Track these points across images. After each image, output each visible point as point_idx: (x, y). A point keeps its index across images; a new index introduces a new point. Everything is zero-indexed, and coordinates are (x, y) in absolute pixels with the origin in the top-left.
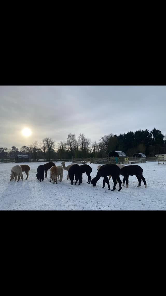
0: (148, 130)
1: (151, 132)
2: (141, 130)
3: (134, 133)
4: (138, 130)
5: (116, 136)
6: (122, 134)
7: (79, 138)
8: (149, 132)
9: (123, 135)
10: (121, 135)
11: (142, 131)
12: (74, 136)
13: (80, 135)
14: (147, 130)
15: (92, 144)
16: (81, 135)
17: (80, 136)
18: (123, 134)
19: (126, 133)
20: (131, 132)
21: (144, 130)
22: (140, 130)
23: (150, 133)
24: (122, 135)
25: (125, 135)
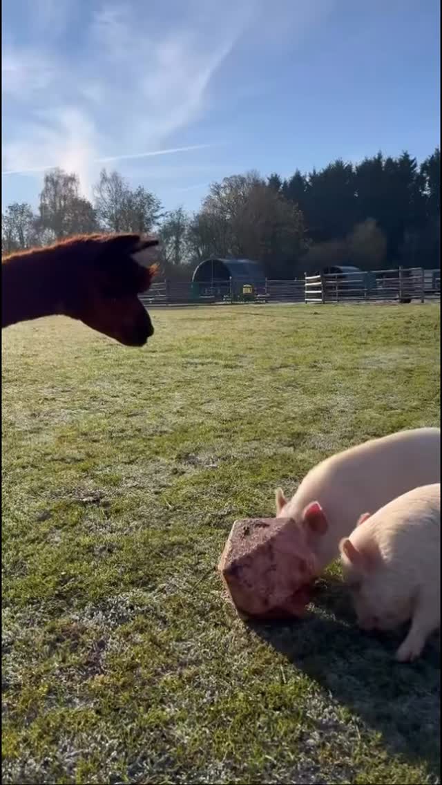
0: (411, 158)
1: (424, 167)
2: (385, 158)
3: (354, 169)
4: (372, 155)
5: (275, 181)
6: (302, 174)
7: (100, 190)
8: (415, 166)
9: (308, 179)
10: (298, 178)
11: (389, 161)
12: (72, 179)
13: (104, 179)
14: (406, 156)
15: (161, 220)
16: (109, 176)
17: (102, 182)
18: (306, 173)
19: (321, 168)
20: (339, 164)
21: (396, 156)
22: (380, 157)
23: (418, 170)
24: (305, 176)
25: (314, 177)
